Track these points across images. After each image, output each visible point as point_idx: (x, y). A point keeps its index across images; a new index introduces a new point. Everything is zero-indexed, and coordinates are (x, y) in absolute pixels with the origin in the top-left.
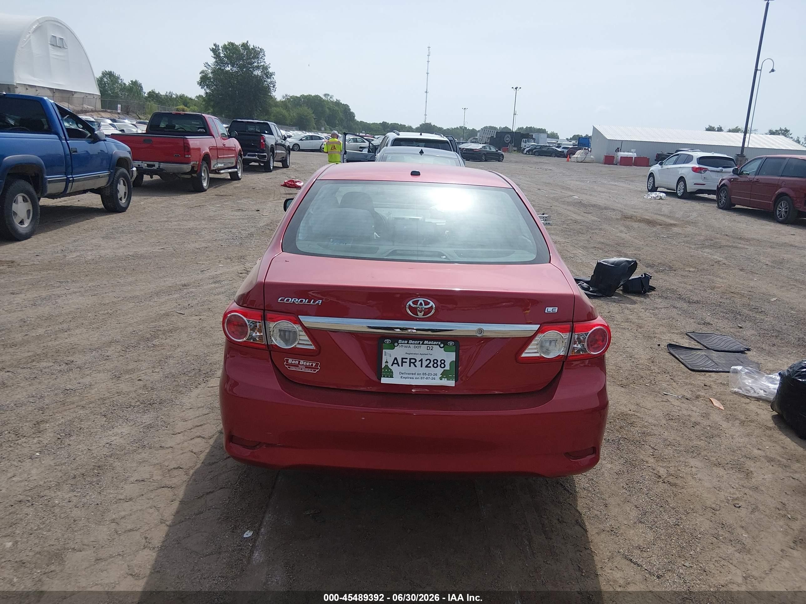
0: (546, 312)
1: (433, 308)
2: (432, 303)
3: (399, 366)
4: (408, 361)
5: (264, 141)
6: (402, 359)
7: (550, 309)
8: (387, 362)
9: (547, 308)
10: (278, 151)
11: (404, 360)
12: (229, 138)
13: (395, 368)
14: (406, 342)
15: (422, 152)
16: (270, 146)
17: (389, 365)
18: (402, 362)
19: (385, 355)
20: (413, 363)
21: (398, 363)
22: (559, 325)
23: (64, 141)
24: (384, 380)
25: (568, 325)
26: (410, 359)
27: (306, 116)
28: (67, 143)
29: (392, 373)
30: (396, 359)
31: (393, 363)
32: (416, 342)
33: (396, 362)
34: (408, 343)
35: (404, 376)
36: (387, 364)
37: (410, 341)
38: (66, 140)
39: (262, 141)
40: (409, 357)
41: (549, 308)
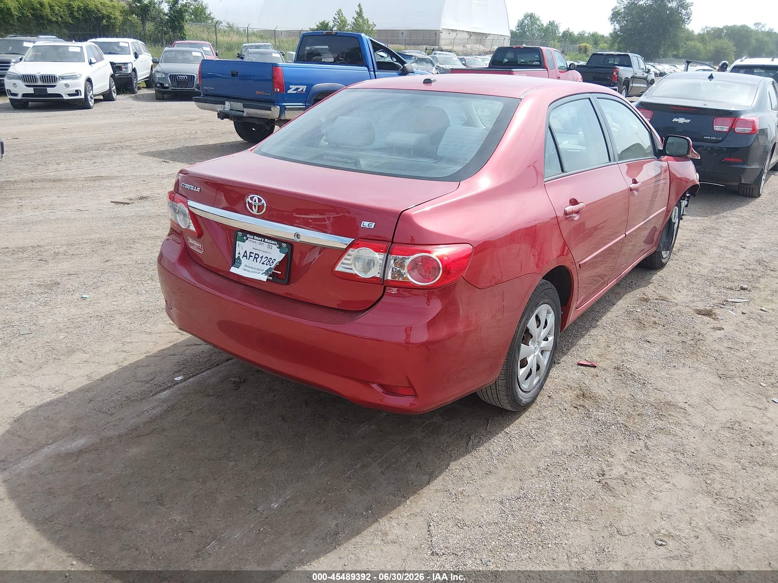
0: (362, 226)
1: (264, 207)
2: (263, 201)
3: (247, 259)
4: (253, 255)
5: (617, 74)
6: (251, 253)
7: (366, 224)
8: (239, 253)
9: (363, 222)
10: (634, 85)
11: (251, 254)
12: (568, 71)
13: (244, 260)
14: (252, 237)
15: (711, 77)
16: (623, 79)
17: (241, 256)
18: (250, 256)
19: (239, 247)
20: (256, 258)
21: (246, 256)
22: (374, 243)
23: (373, 73)
24: (233, 270)
25: (384, 245)
26: (256, 254)
27: (725, 49)
28: (375, 74)
29: (241, 263)
30: (246, 252)
31: (244, 256)
32: (259, 239)
33: (245, 255)
34: (253, 239)
35: (246, 268)
36: (239, 255)
37: (266, 240)
38: (374, 72)
39: (615, 73)
40: (255, 252)
41: (365, 222)
